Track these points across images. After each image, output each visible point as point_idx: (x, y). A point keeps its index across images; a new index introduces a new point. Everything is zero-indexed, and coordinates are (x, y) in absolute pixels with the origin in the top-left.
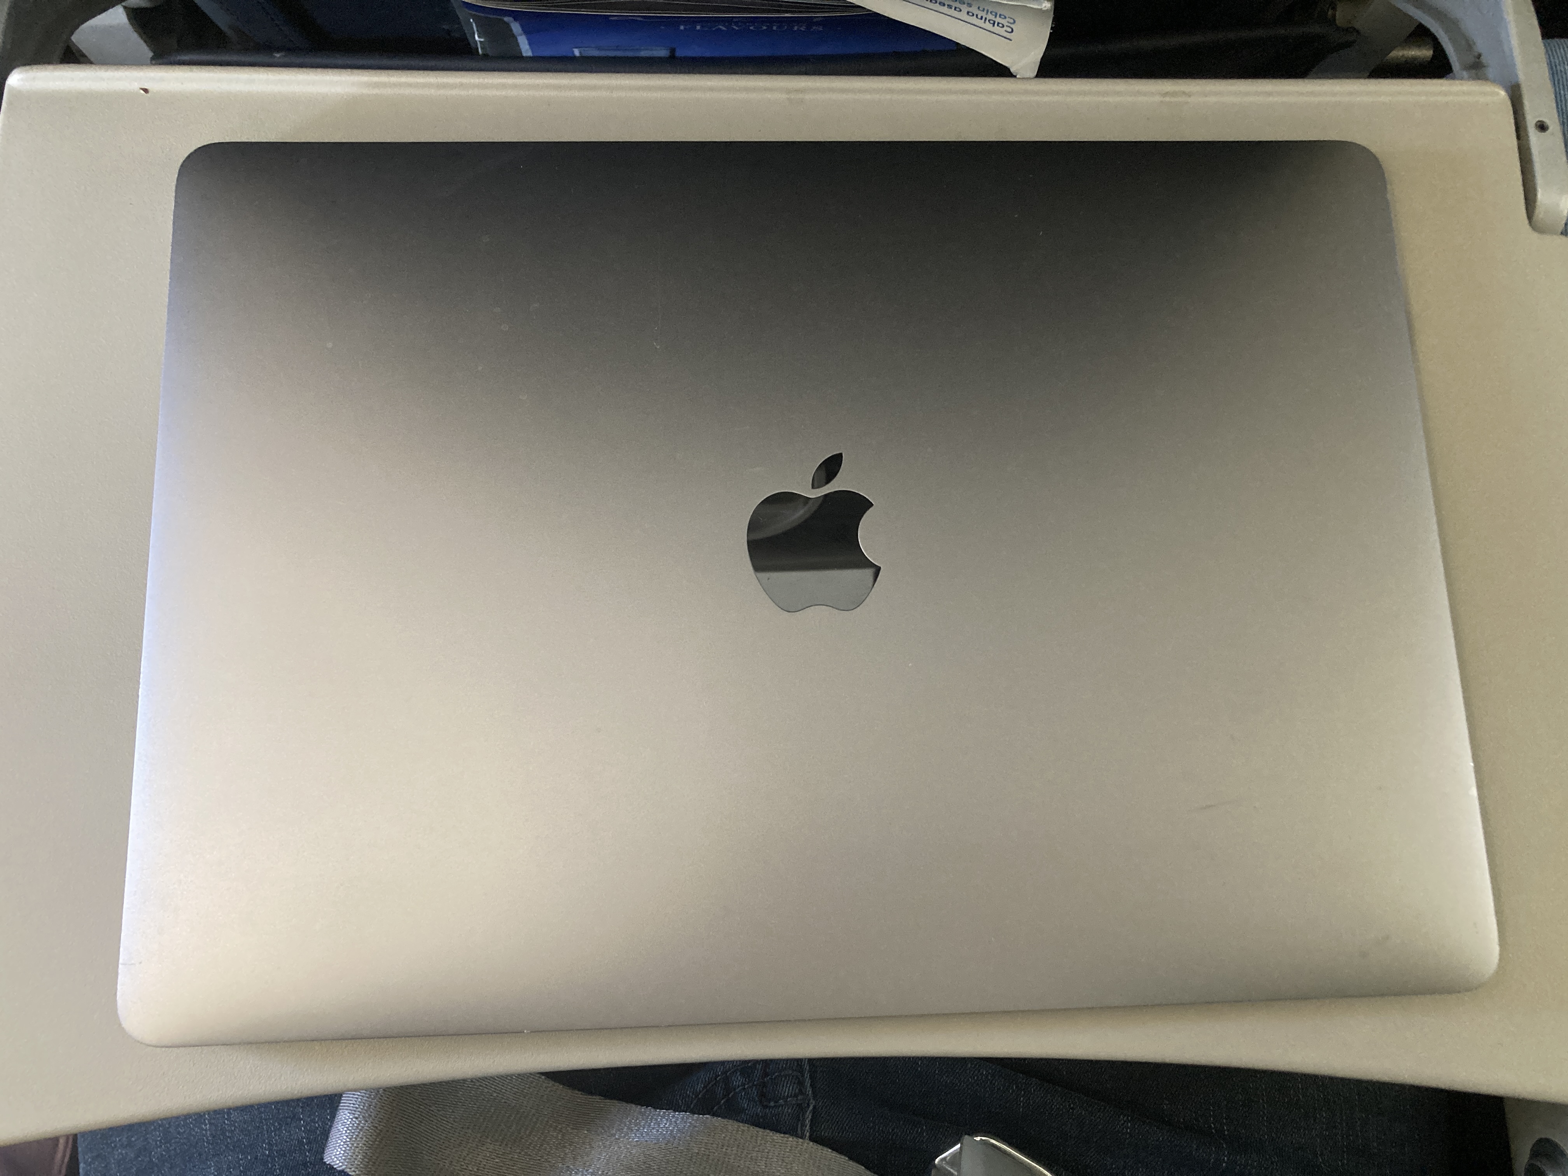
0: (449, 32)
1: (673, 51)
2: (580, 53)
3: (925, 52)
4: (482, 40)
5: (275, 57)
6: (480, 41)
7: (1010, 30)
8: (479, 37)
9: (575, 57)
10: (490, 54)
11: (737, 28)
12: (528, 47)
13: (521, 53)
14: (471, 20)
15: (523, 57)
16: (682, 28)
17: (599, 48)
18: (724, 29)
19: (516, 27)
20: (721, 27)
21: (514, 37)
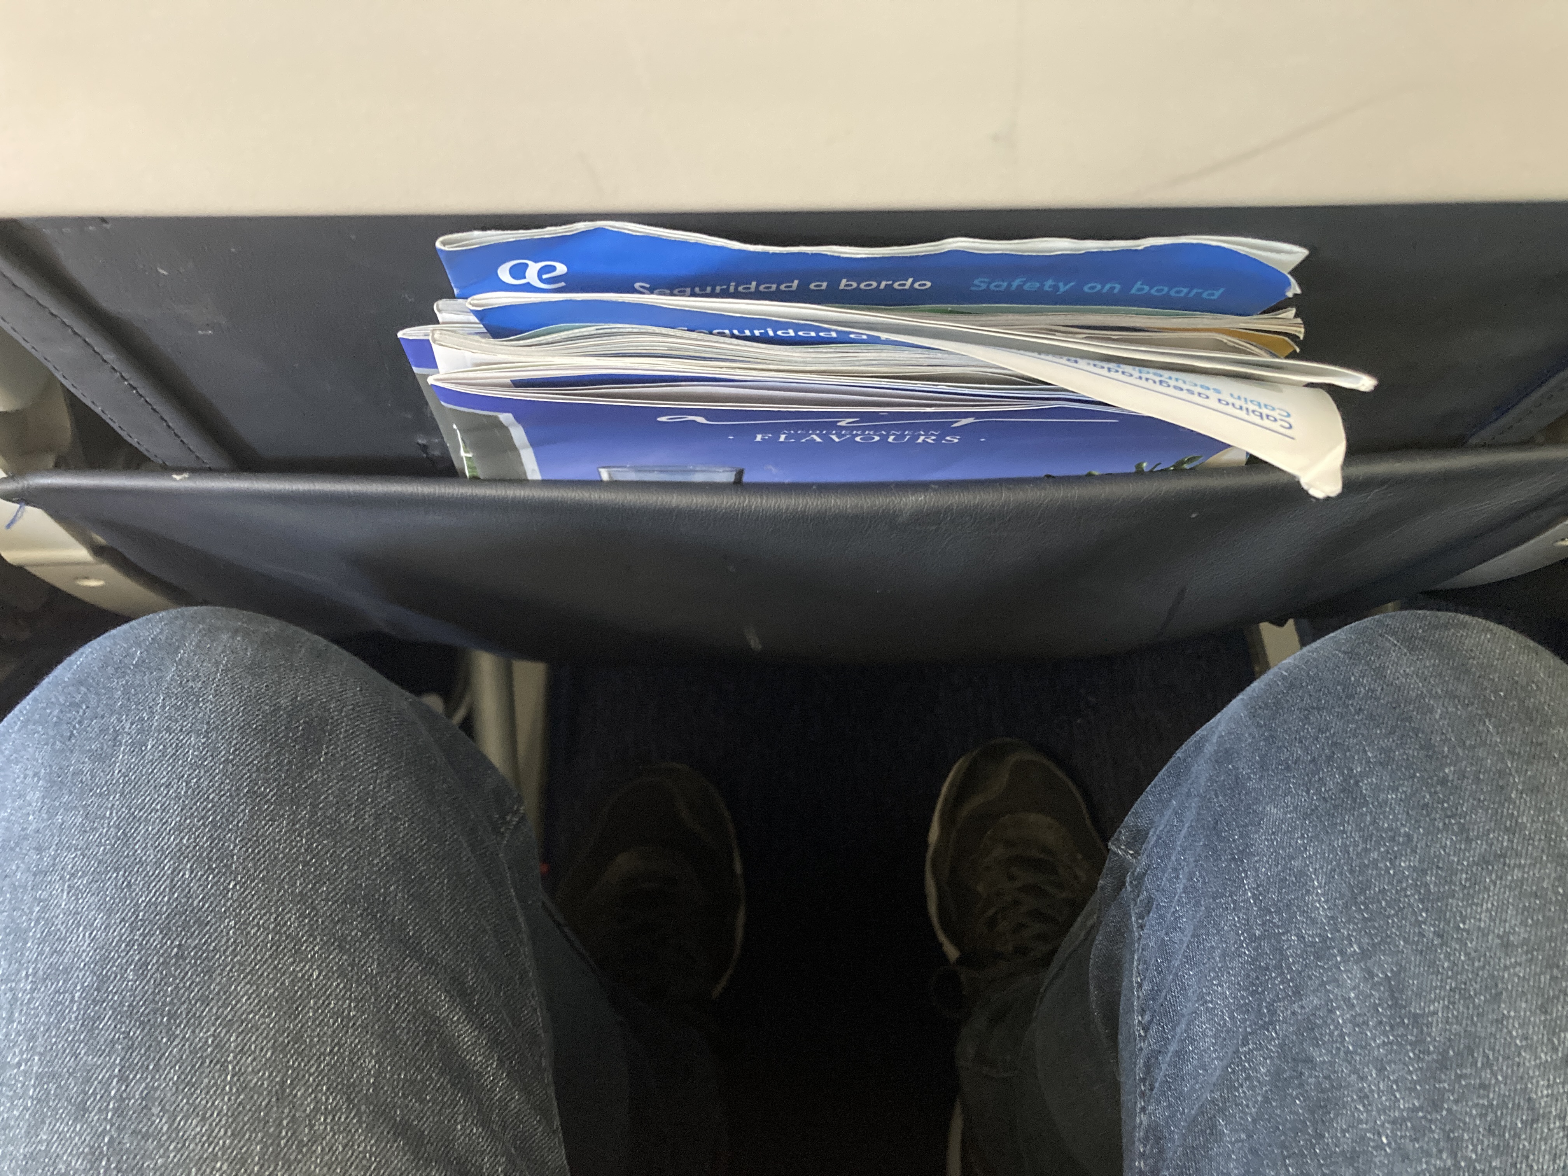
0: (424, 448)
1: (740, 473)
2: (610, 475)
3: (1090, 475)
4: (470, 455)
5: (175, 480)
6: (466, 457)
7: (1287, 425)
8: (466, 452)
9: (602, 481)
10: (482, 477)
11: (837, 440)
12: (536, 467)
13: (525, 473)
14: (455, 427)
15: (528, 480)
16: (759, 438)
17: (638, 469)
18: (818, 440)
19: (518, 434)
20: (815, 437)
21: (514, 448)
